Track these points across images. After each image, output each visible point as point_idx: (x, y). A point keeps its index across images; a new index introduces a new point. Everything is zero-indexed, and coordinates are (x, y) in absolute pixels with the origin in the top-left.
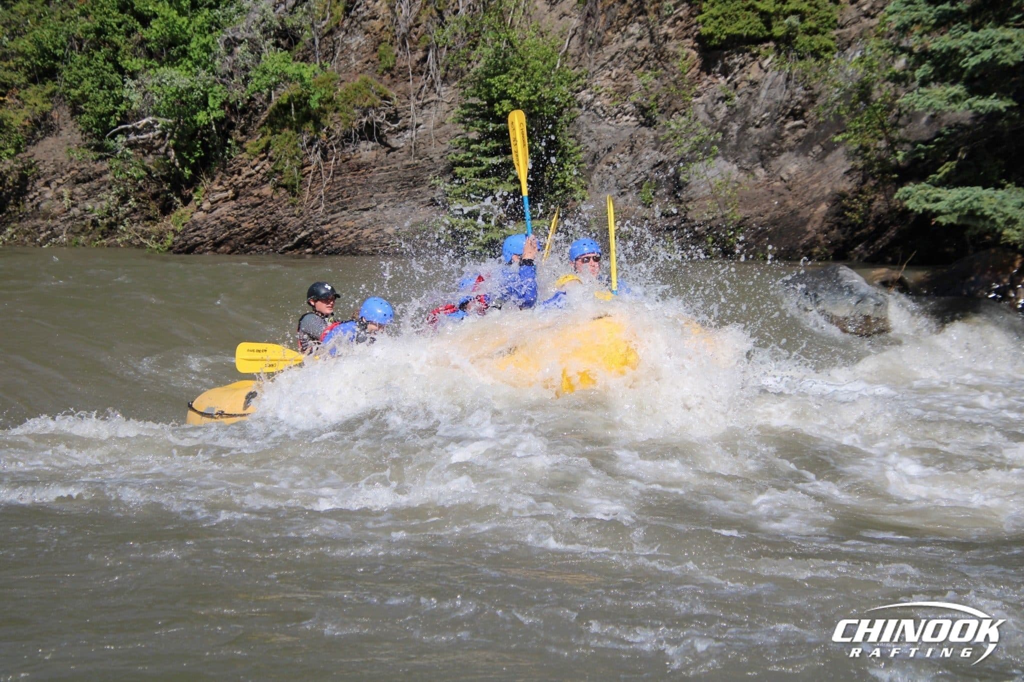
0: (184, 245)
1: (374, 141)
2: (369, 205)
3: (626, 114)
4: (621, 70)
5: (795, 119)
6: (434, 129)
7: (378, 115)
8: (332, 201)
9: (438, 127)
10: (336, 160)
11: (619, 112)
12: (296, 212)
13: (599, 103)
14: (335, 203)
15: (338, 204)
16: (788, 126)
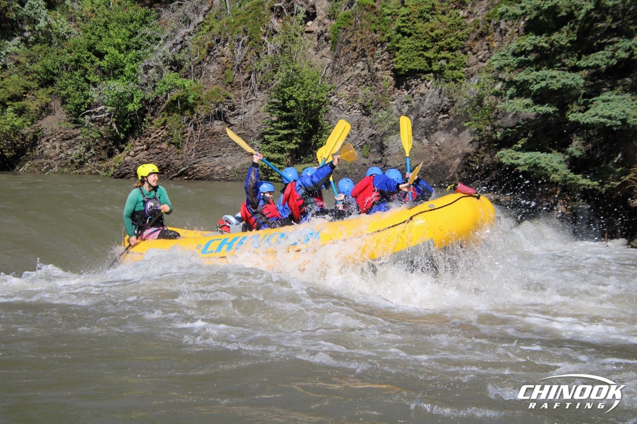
0: (119, 174)
1: (222, 121)
2: (218, 154)
3: (355, 109)
4: (353, 86)
5: (444, 114)
6: (254, 115)
7: (224, 107)
8: (199, 152)
9: (256, 114)
10: (201, 130)
11: (352, 108)
12: (180, 157)
13: (341, 103)
14: (200, 153)
15: (202, 154)
16: (440, 117)
